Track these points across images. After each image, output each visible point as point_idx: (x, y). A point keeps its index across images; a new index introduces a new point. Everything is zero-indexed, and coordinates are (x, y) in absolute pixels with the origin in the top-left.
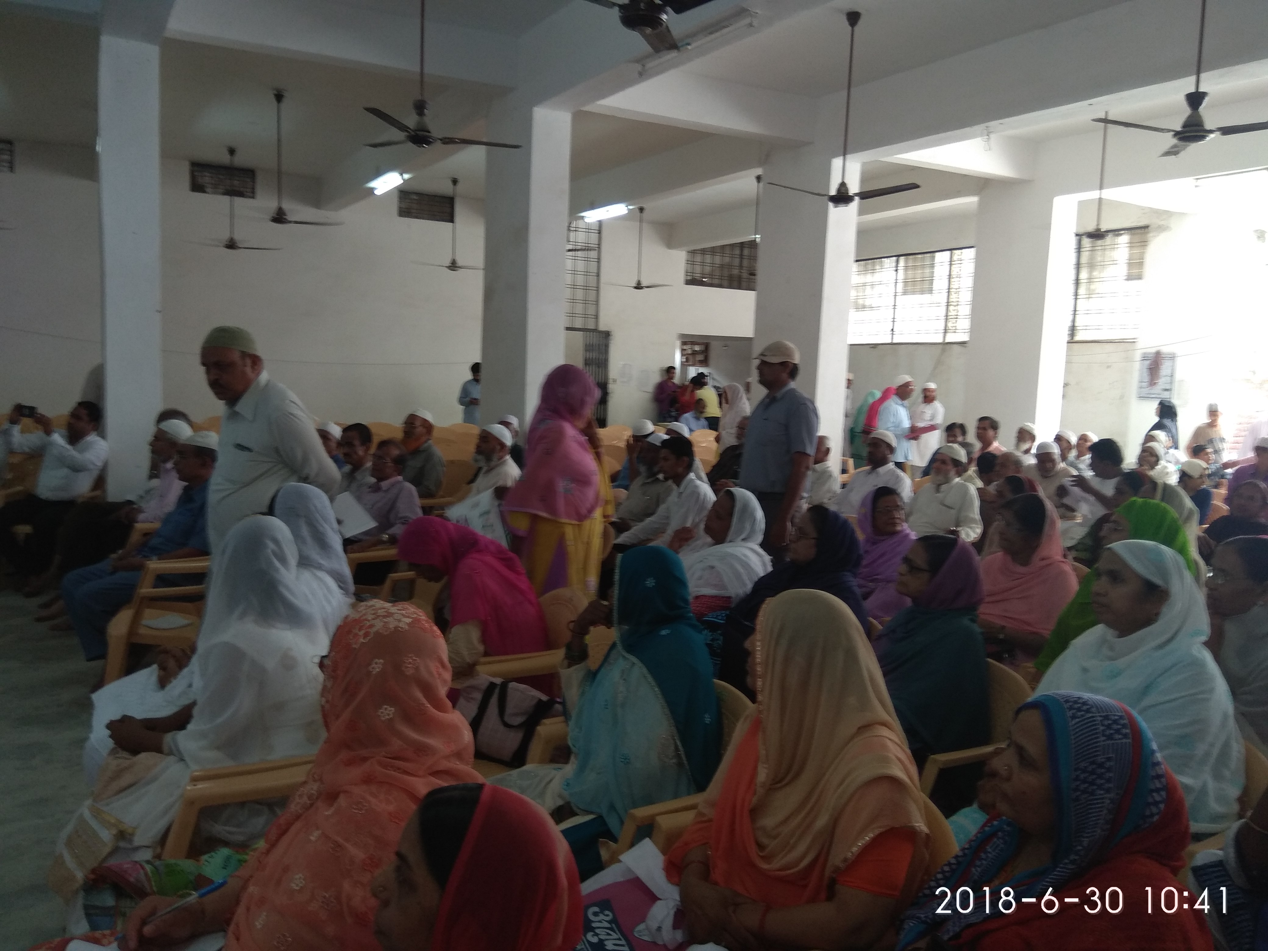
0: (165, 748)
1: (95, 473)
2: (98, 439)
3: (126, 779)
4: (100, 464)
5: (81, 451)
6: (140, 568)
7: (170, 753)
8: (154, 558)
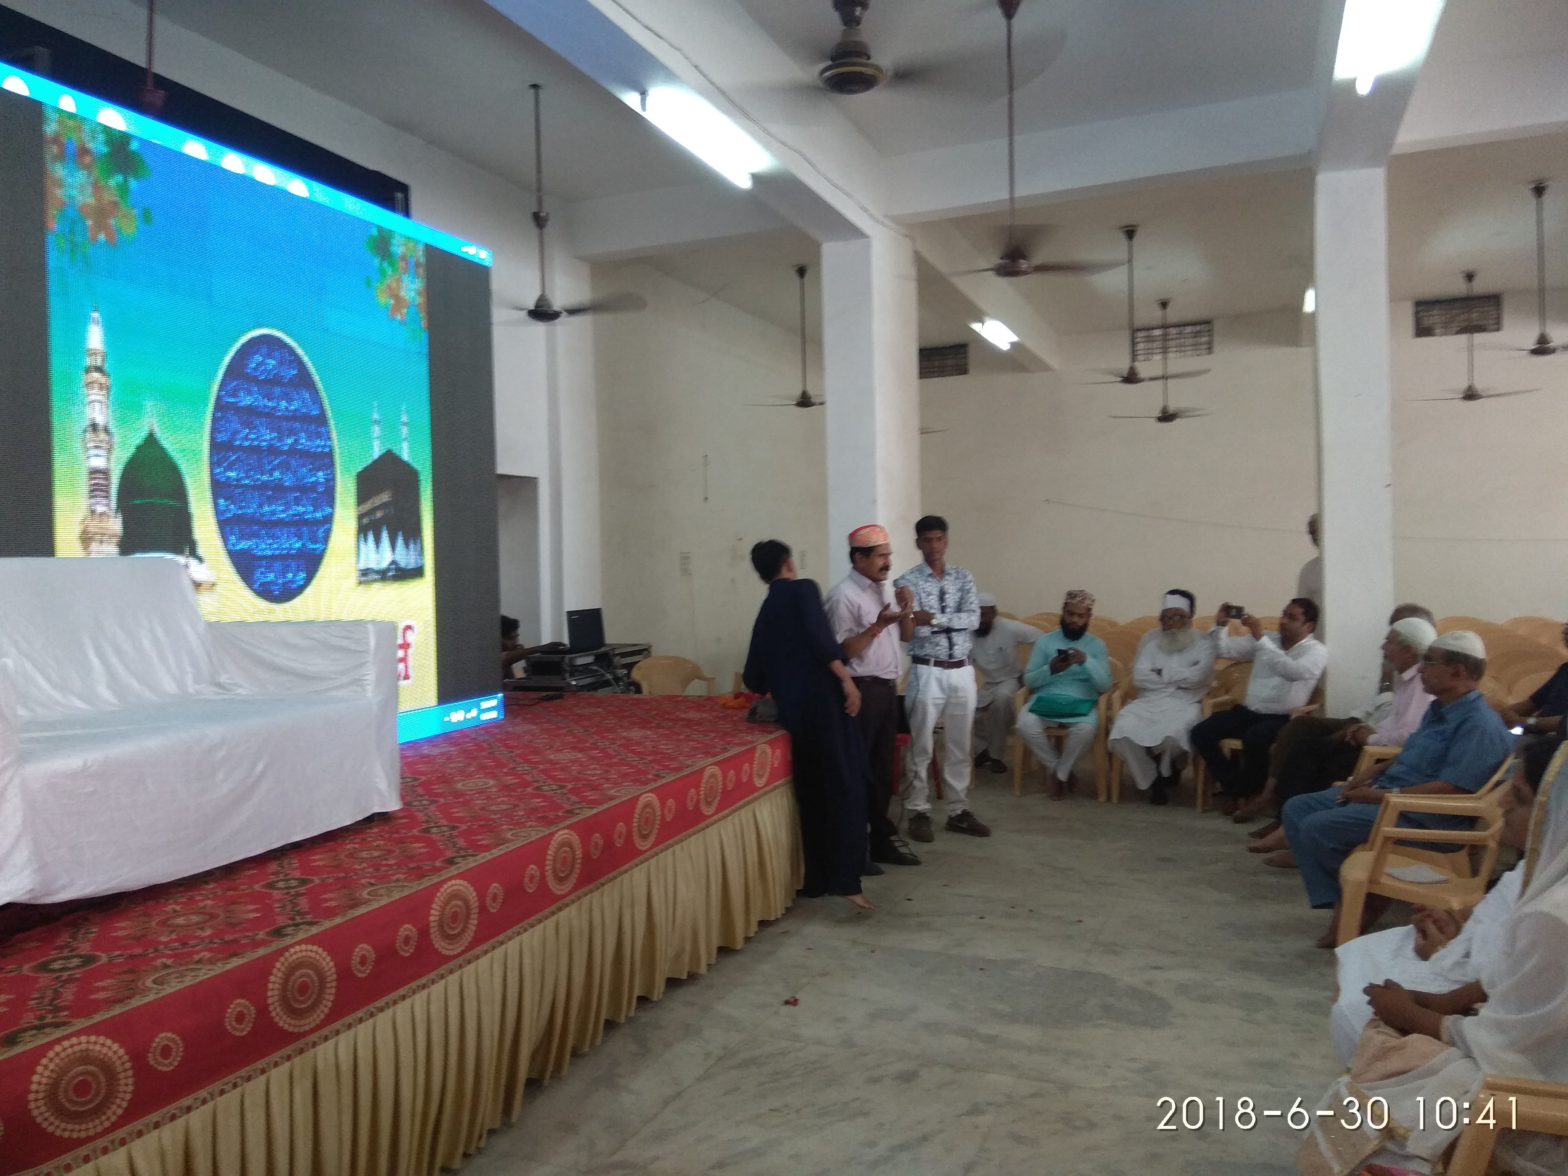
0: (1445, 1036)
1: (1312, 683)
2: (1314, 642)
3: (1394, 1063)
4: (1318, 673)
5: (1295, 658)
6: (1378, 801)
7: (1452, 1043)
8: (1396, 790)
